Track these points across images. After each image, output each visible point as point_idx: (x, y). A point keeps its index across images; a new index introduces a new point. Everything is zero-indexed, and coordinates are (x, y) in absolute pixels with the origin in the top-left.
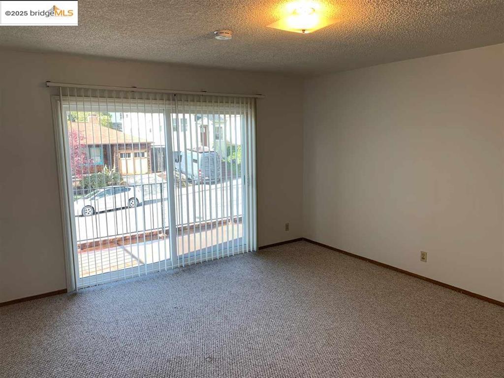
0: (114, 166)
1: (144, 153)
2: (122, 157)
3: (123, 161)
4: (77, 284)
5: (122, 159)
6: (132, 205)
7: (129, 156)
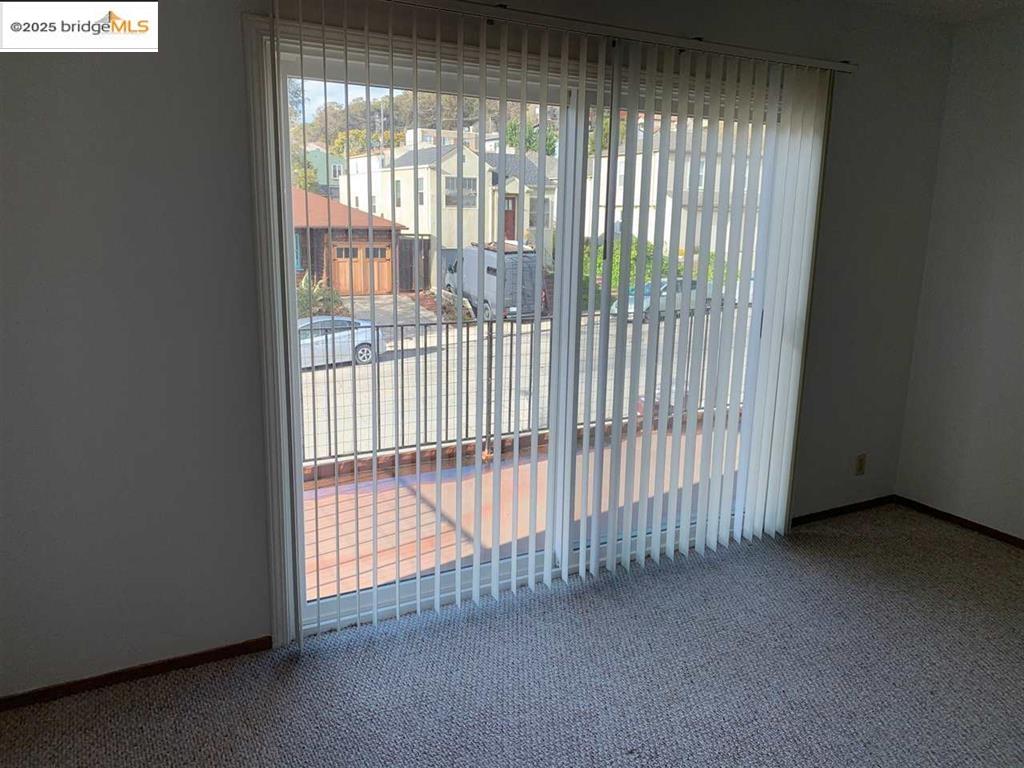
0: (324, 275)
1: (385, 249)
2: (340, 256)
3: (343, 264)
4: (304, 619)
5: (340, 259)
6: (361, 358)
7: (355, 255)
